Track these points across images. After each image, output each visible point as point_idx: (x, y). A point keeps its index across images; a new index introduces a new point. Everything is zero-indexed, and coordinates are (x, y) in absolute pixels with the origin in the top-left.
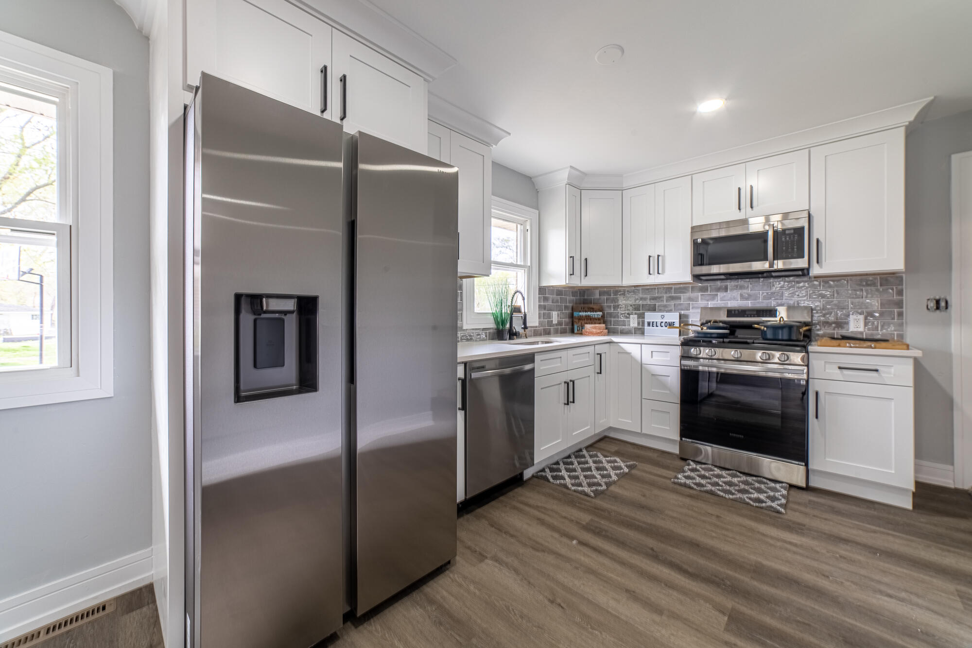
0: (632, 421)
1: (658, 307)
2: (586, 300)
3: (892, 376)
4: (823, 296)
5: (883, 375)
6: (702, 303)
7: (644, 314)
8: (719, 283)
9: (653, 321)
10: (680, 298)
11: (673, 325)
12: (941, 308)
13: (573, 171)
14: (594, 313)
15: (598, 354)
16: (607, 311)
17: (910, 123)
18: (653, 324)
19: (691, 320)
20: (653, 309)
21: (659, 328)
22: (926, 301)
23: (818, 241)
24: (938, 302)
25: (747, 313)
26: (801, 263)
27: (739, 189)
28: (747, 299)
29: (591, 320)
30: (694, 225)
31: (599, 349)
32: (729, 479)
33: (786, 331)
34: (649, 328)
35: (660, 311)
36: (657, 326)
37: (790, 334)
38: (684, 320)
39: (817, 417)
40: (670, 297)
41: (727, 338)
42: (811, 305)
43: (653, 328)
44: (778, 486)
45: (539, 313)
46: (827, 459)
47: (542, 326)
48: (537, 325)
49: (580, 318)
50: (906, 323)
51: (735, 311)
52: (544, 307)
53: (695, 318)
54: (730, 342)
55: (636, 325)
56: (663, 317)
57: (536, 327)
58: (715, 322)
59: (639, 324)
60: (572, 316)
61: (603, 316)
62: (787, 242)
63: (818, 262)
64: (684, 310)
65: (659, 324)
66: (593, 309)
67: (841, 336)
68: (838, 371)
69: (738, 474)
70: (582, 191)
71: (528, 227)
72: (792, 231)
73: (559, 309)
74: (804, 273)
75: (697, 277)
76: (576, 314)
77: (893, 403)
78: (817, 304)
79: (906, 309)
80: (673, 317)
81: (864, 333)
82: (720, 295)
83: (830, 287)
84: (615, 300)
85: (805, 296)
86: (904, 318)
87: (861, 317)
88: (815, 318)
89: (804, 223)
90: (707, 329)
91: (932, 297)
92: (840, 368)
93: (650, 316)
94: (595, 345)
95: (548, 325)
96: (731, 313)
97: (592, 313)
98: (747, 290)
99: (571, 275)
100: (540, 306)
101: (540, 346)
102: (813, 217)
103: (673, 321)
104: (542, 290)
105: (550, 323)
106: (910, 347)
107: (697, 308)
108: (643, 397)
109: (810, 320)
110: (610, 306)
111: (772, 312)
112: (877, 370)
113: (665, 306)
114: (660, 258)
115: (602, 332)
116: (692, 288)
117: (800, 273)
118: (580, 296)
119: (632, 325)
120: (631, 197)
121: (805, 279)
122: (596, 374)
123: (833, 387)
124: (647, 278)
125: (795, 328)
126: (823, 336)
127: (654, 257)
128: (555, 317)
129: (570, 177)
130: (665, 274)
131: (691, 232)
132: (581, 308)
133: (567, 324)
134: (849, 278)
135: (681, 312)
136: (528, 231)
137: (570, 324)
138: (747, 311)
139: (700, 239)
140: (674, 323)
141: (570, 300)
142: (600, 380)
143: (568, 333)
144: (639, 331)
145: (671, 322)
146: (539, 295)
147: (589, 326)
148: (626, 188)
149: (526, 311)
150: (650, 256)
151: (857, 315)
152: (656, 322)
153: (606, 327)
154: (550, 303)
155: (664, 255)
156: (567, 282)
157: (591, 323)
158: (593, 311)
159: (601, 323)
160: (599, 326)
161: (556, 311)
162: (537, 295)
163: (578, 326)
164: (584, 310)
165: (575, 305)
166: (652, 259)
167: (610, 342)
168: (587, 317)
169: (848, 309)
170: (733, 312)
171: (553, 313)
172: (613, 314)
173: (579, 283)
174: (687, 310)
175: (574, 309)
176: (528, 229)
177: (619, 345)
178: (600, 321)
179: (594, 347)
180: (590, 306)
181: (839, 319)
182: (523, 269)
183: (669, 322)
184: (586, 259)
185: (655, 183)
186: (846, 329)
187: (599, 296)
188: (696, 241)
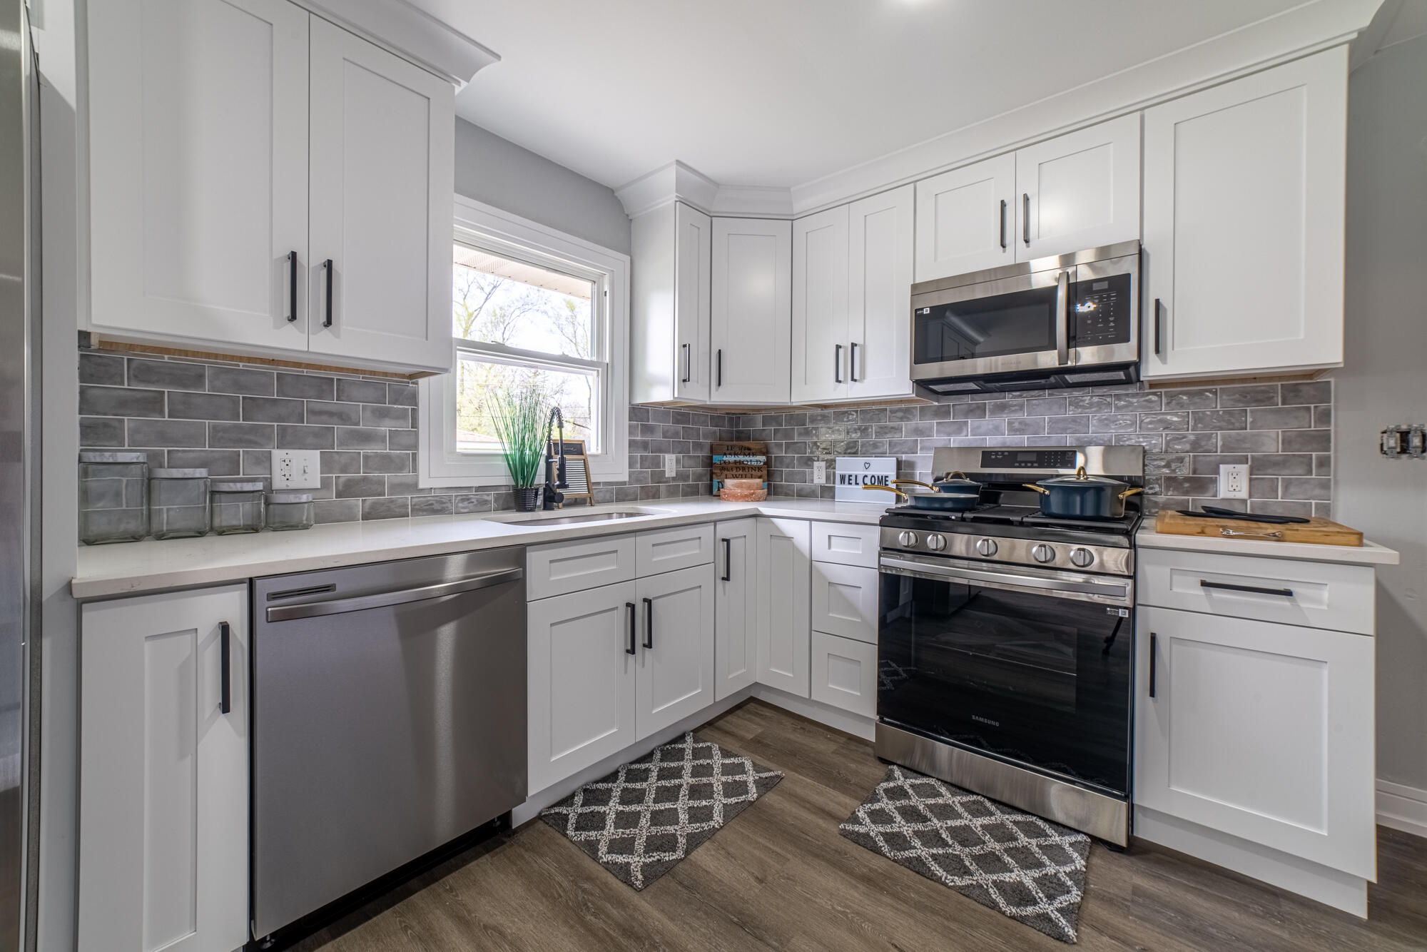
0: (793, 673)
1: (862, 446)
2: (741, 432)
3: (1325, 608)
4: (1168, 426)
5: (1303, 605)
6: (938, 439)
7: (835, 460)
8: (968, 399)
9: (850, 473)
10: (899, 429)
11: (886, 481)
12: (1412, 450)
13: (683, 170)
14: (752, 458)
15: (723, 540)
16: (775, 453)
17: (1361, 33)
18: (850, 480)
19: (918, 472)
20: (852, 451)
21: (862, 487)
22: (1380, 435)
23: (1157, 302)
24: (1404, 436)
25: (1020, 458)
26: (1123, 352)
27: (1003, 204)
28: (1021, 431)
29: (742, 470)
30: (917, 282)
31: (724, 530)
32: (965, 820)
33: (1090, 497)
34: (843, 486)
35: (865, 454)
36: (857, 484)
37: (1098, 506)
38: (904, 472)
39: (1152, 694)
40: (883, 427)
41: (971, 510)
42: (1144, 444)
43: (850, 486)
44: (1066, 841)
45: (630, 457)
46: (1174, 788)
47: (638, 481)
48: (627, 479)
49: (725, 467)
50: (1336, 482)
51: (997, 453)
52: (645, 446)
53: (924, 471)
54: (975, 520)
55: (823, 481)
56: (867, 466)
57: (624, 483)
58: (957, 475)
59: (828, 478)
60: (709, 463)
61: (767, 463)
63: (1157, 351)
64: (906, 453)
65: (860, 480)
66: (749, 449)
67: (1204, 508)
68: (1200, 592)
69: (988, 804)
70: (713, 218)
71: (607, 288)
72: (1105, 285)
73: (680, 448)
74: (1127, 374)
75: (923, 385)
76: (716, 459)
77: (1325, 673)
78: (1156, 442)
79: (1336, 451)
80: (885, 467)
81: (1249, 501)
82: (971, 422)
83: (1181, 405)
84: (788, 434)
85: (1131, 425)
86: (1332, 473)
87: (1243, 469)
88: (1149, 469)
89: (1129, 266)
90: (939, 491)
91: (1392, 427)
92: (1204, 584)
93: (846, 465)
94: (715, 522)
95: (652, 479)
96: (989, 457)
97: (747, 458)
98: (1021, 414)
99: (684, 381)
100: (632, 444)
101: (615, 521)
102: (1148, 255)
103: (885, 474)
104: (638, 412)
105: (659, 477)
106: (1365, 541)
107: (928, 449)
108: (813, 629)
109: (1141, 474)
110: (782, 444)
111: (1064, 457)
112: (1288, 593)
113: (875, 445)
114: (857, 349)
115: (752, 495)
116: (922, 409)
117: (1121, 375)
118: (731, 426)
119: (816, 481)
120: (807, 233)
121: (1132, 390)
122: (719, 582)
123: (1190, 627)
124: (835, 390)
125: (1109, 492)
126: (1166, 507)
127: (846, 348)
128: (670, 464)
129: (680, 185)
130: (865, 381)
131: (912, 295)
132: (730, 448)
133: (699, 477)
134: (1218, 387)
135: (902, 457)
136: (606, 295)
137: (705, 479)
138: (1019, 454)
139: (928, 309)
140: (887, 479)
141: (706, 433)
142: (725, 594)
143: (701, 495)
144: (827, 493)
145: (882, 477)
146: (629, 421)
147: (729, 483)
148: (796, 214)
149: (600, 452)
150: (838, 347)
151: (1235, 465)
152: (856, 476)
153: (766, 483)
154: (658, 437)
155: (862, 343)
156: (676, 396)
157: (744, 476)
158: (749, 454)
159: (760, 477)
160: (748, 483)
161: (673, 453)
162: (627, 422)
163: (719, 482)
164: (733, 452)
165: (718, 442)
166: (841, 351)
167: (756, 516)
168: (733, 465)
169: (1216, 452)
170: (993, 457)
171: (667, 456)
172: (785, 459)
173: (706, 399)
174: (913, 453)
175: (712, 449)
176: (606, 292)
177: (773, 523)
178: (760, 473)
179: (713, 527)
180: (746, 444)
181: (1198, 472)
182: (595, 370)
183: (878, 477)
184: (720, 350)
185: (849, 203)
186: (1211, 493)
187: (764, 425)
188: (920, 312)
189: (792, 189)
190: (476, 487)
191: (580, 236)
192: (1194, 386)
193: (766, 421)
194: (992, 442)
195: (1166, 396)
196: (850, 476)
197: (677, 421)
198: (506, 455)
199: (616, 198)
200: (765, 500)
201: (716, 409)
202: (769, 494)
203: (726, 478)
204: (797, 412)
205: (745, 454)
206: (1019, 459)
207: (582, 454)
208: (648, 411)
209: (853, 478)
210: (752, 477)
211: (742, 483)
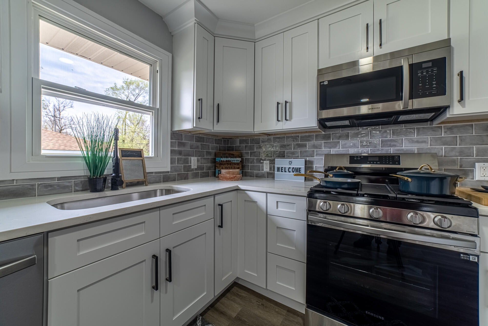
0: (257, 274)
1: (287, 154)
2: (230, 147)
4: (445, 143)
6: (325, 150)
7: (274, 160)
8: (342, 131)
9: (282, 166)
10: (305, 146)
11: (300, 170)
14: (234, 159)
15: (219, 205)
16: (246, 157)
18: (282, 170)
19: (315, 166)
20: (282, 155)
21: (288, 173)
23: (461, 72)
27: (367, 26)
28: (366, 146)
29: (229, 165)
30: (320, 68)
31: (219, 199)
34: (278, 173)
35: (289, 157)
36: (285, 172)
38: (308, 165)
40: (297, 144)
43: (282, 173)
45: (171, 159)
47: (176, 171)
48: (169, 170)
49: (221, 163)
51: (357, 157)
52: (180, 153)
53: (319, 165)
55: (268, 170)
56: (290, 163)
57: (168, 172)
58: (340, 168)
59: (270, 169)
60: (214, 161)
61: (242, 162)
62: (424, 77)
63: (460, 100)
64: (309, 157)
65: (287, 170)
66: (233, 155)
70: (215, 38)
71: (158, 69)
72: (430, 64)
73: (198, 154)
75: (322, 123)
76: (218, 159)
80: (299, 163)
82: (341, 142)
83: (453, 133)
84: (251, 148)
89: (445, 53)
90: (333, 177)
93: (280, 163)
94: (214, 195)
95: (184, 170)
96: (353, 159)
97: (232, 159)
98: (367, 138)
99: (199, 118)
100: (172, 152)
104: (176, 135)
105: (188, 168)
107: (321, 155)
108: (268, 251)
110: (248, 153)
111: (394, 159)
113: (293, 153)
114: (288, 104)
115: (235, 177)
116: (317, 135)
118: (225, 144)
119: (265, 170)
122: (217, 229)
124: (276, 125)
127: (282, 104)
128: (194, 162)
129: (197, 13)
130: (292, 120)
131: (318, 75)
132: (224, 154)
133: (209, 168)
134: (473, 123)
135: (307, 159)
136: (157, 72)
137: (212, 169)
138: (369, 157)
139: (327, 82)
140: (300, 169)
141: (212, 147)
142: (220, 234)
143: (210, 177)
144: (271, 176)
145: (298, 168)
146: (171, 139)
147: (223, 171)
148: (257, 39)
149: (153, 155)
150: (278, 103)
151: (484, 163)
152: (285, 168)
153: (241, 171)
154: (187, 148)
155: (290, 101)
156: (194, 126)
157: (231, 168)
158: (233, 157)
159: (238, 168)
160: (233, 171)
161: (196, 156)
162: (169, 140)
163: (218, 171)
164: (225, 156)
165: (219, 152)
166: (280, 106)
167: (237, 190)
168: (226, 162)
169: (473, 156)
170: (356, 159)
171: (192, 158)
172: (250, 159)
173: (212, 129)
174: (312, 157)
175: (216, 155)
176: (158, 71)
177: (246, 193)
178: (238, 166)
179: (213, 198)
180: (231, 152)
181: (464, 166)
182: (150, 112)
183: (296, 168)
184: (218, 104)
185: (284, 32)
186: (471, 177)
187: (240, 144)
188: (323, 83)
189: (255, 25)
190: (58, 178)
191: (140, 36)
192: (461, 123)
193: (241, 142)
194: (352, 151)
195: (444, 129)
196: (282, 168)
197: (197, 141)
198: (85, 157)
199: (164, 22)
200: (241, 180)
201: (218, 136)
202: (243, 176)
203: (222, 169)
204: (256, 137)
205: (231, 157)
206: (369, 160)
207: (141, 157)
208: (182, 135)
209: (283, 169)
210: (234, 168)
211: (229, 172)
